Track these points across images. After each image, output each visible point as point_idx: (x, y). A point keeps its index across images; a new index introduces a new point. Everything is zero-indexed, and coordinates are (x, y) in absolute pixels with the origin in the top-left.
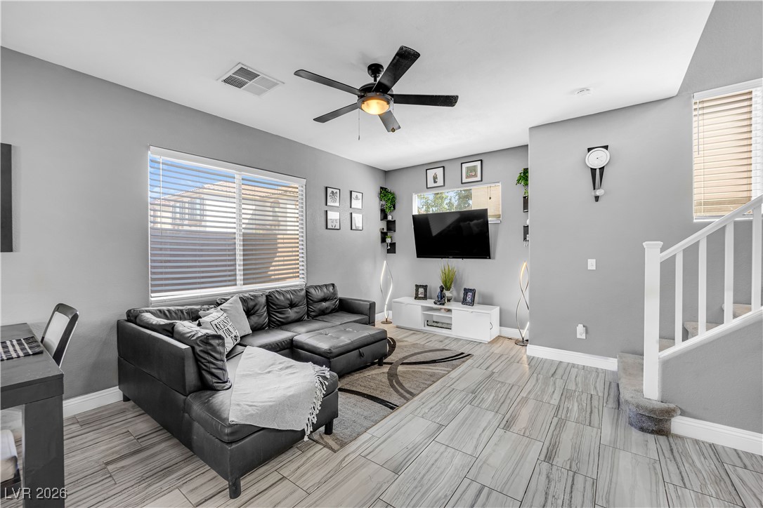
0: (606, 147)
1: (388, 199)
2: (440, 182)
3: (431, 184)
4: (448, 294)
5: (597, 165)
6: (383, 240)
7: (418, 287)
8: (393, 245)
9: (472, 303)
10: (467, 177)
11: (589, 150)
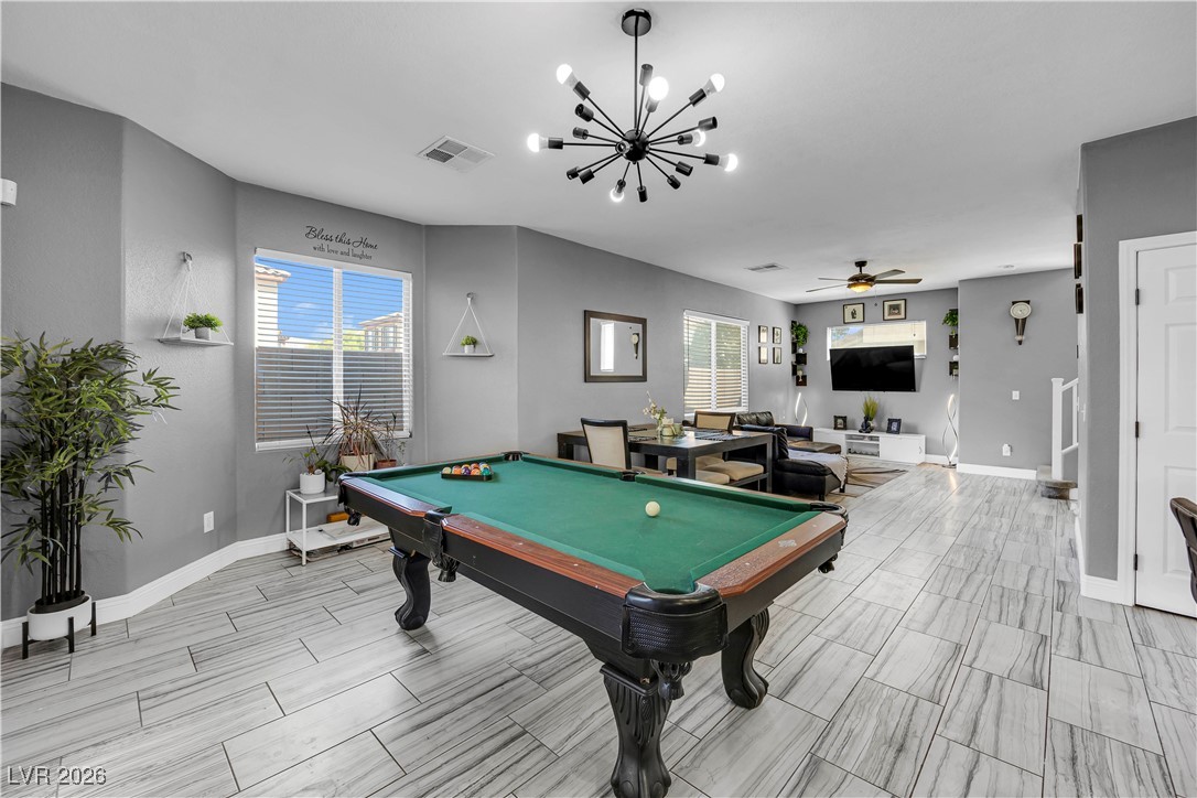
0: (1028, 302)
1: (799, 333)
2: (859, 317)
3: (848, 318)
4: (873, 424)
5: (1021, 317)
6: (794, 372)
7: (836, 418)
8: (804, 377)
9: (898, 432)
10: (890, 314)
11: (1014, 303)
